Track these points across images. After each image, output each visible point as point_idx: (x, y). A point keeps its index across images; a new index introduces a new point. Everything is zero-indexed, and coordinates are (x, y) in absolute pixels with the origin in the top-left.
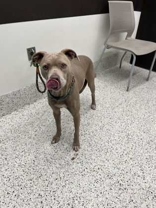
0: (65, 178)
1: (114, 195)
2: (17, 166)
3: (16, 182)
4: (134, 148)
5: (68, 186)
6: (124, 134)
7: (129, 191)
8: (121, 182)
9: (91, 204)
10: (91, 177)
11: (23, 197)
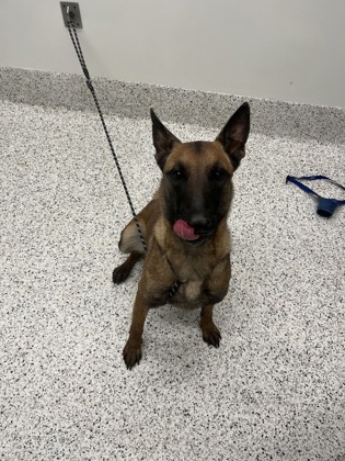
4: (60, 283)
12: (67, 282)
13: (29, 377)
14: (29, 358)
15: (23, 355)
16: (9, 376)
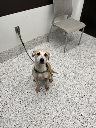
0: (32, 92)
1: (52, 100)
2: (11, 86)
3: (10, 93)
4: (66, 80)
5: (32, 95)
6: (63, 73)
7: (59, 99)
8: (56, 95)
9: (41, 103)
10: (43, 93)
11: (13, 99)
12: (67, 79)
13: (85, 95)
14: (81, 93)
15: (80, 93)
16: (83, 98)
